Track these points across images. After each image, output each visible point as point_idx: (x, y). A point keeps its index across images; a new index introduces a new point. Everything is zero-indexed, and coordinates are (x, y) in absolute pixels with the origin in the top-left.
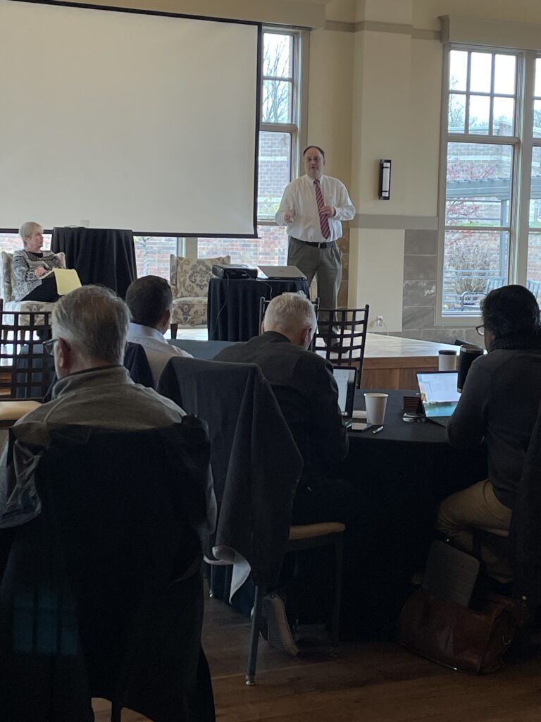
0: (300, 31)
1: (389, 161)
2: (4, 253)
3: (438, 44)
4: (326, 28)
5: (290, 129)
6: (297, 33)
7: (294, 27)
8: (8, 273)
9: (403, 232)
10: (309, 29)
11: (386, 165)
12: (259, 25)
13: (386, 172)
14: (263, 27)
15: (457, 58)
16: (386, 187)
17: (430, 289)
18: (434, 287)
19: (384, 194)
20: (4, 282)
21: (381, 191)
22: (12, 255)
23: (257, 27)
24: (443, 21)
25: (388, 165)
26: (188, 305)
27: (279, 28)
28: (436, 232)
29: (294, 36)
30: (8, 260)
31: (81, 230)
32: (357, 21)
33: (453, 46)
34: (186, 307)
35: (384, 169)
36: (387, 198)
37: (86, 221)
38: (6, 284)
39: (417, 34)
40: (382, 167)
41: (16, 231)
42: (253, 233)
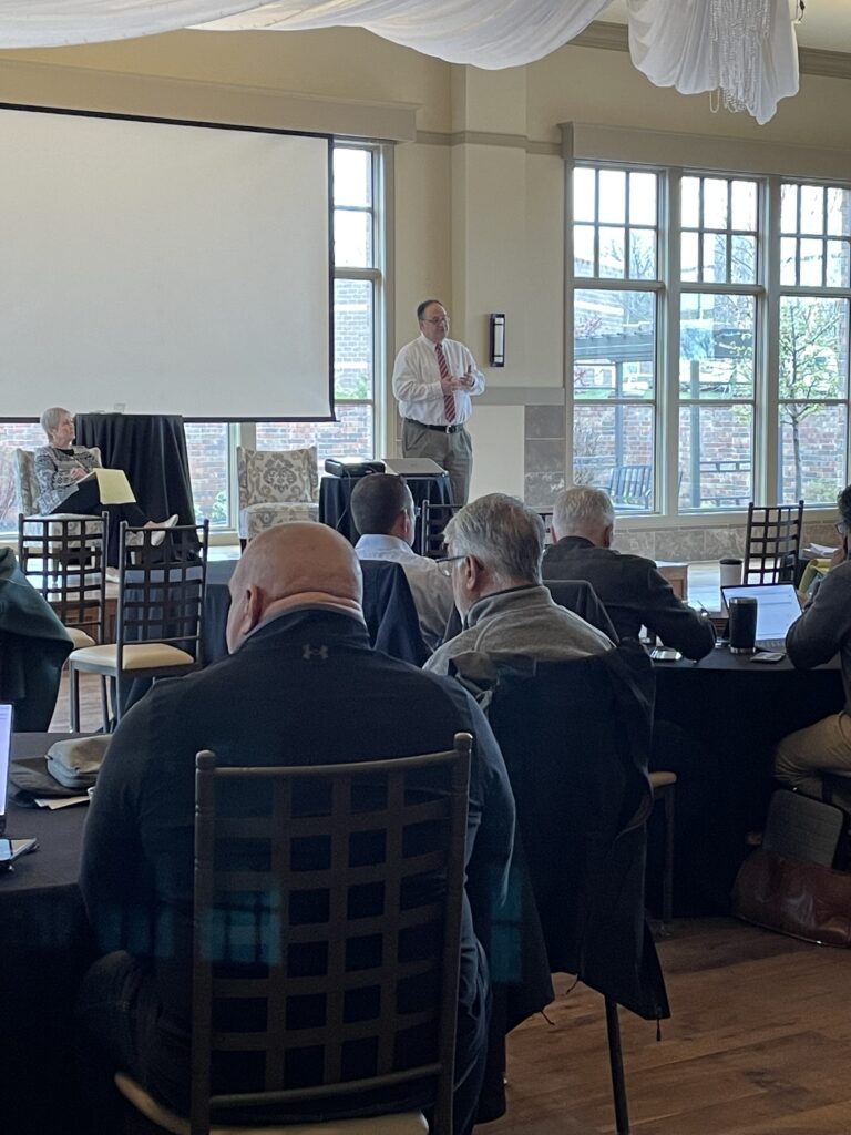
0: (381, 145)
1: (503, 316)
2: (19, 450)
3: (558, 161)
4: (418, 142)
5: (371, 275)
6: (377, 148)
7: (373, 140)
8: (27, 477)
9: (523, 408)
10: (395, 142)
11: (498, 320)
12: (330, 137)
13: (499, 331)
14: (335, 141)
15: (582, 177)
16: (499, 350)
17: (558, 483)
18: (562, 481)
19: (497, 360)
20: (22, 488)
21: (493, 355)
22: (31, 454)
23: (326, 140)
24: (564, 130)
25: (502, 320)
26: (270, 513)
27: (354, 141)
28: (563, 407)
29: (371, 150)
30: (26, 459)
31: (115, 416)
32: (453, 131)
33: (577, 162)
34: (267, 515)
35: (496, 327)
36: (501, 365)
37: (119, 405)
38: (24, 492)
39: (532, 147)
40: (493, 325)
41: (37, 420)
42: (329, 415)
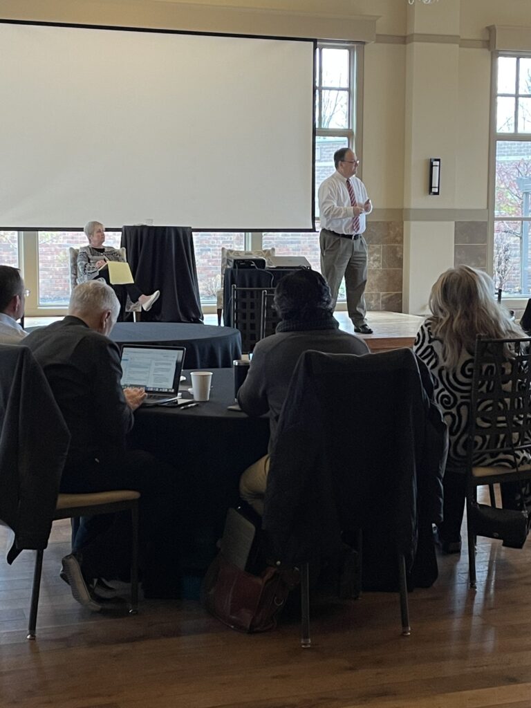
0: (355, 45)
1: (439, 160)
2: (71, 249)
3: (486, 52)
4: (377, 42)
6: (353, 47)
7: (349, 42)
8: (75, 266)
9: (453, 224)
10: (364, 43)
11: (435, 163)
12: (315, 41)
13: (436, 170)
14: (318, 43)
15: (505, 65)
16: (435, 183)
19: (434, 190)
20: (72, 273)
21: (431, 187)
22: (78, 250)
23: (312, 43)
24: (491, 30)
25: (438, 163)
27: (336, 43)
28: (486, 223)
29: (350, 49)
30: (75, 255)
31: (143, 227)
32: (408, 33)
33: (500, 53)
35: (434, 167)
36: (437, 194)
37: (149, 220)
38: (73, 276)
39: (464, 43)
40: (432, 166)
41: (81, 230)
42: (311, 228)
